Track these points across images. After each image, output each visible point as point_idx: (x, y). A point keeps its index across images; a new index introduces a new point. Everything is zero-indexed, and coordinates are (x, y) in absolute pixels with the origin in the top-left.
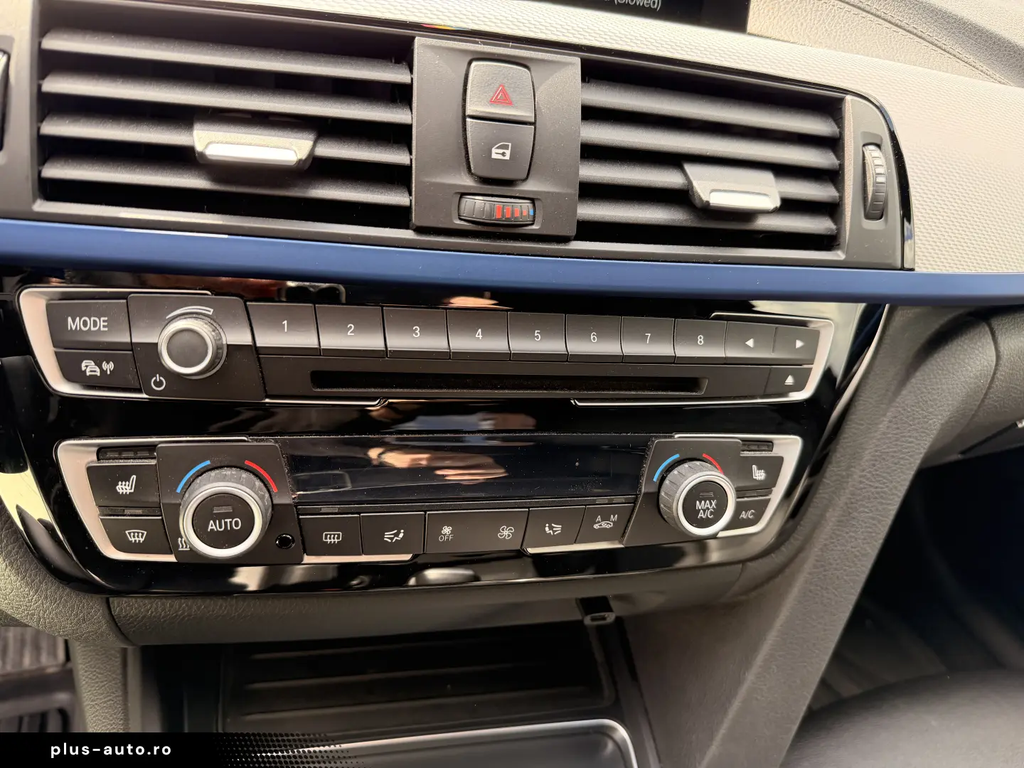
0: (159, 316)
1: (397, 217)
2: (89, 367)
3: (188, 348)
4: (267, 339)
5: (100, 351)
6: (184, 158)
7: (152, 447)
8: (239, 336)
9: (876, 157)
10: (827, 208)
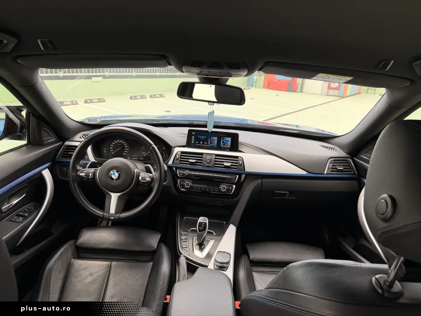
0: (185, 171)
1: (201, 165)
2: (181, 175)
3: (187, 173)
4: (192, 173)
5: (181, 173)
6: (188, 161)
7: (183, 180)
8: (190, 173)
9: (240, 161)
10: (237, 166)
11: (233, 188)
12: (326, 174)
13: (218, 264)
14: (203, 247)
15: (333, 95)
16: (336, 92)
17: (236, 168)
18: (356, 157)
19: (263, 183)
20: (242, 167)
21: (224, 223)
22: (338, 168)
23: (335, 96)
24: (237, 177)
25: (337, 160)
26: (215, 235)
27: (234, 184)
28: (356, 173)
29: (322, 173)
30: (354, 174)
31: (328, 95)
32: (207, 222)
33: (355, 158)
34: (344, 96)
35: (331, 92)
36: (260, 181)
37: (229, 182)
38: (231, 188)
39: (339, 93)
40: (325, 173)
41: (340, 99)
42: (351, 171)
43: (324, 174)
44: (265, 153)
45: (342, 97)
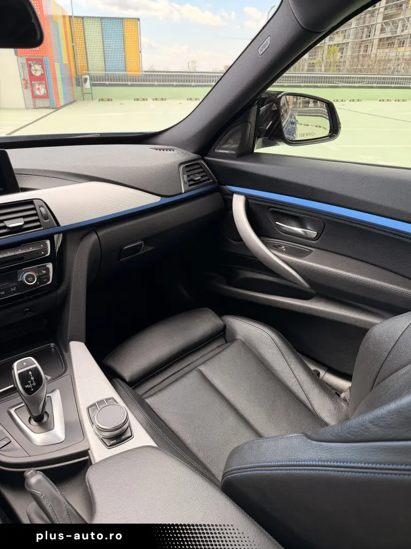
9: (42, 209)
10: (38, 220)
11: (47, 269)
12: (185, 193)
13: (107, 434)
14: (45, 418)
15: (43, 106)
16: (46, 102)
17: (39, 226)
18: (206, 155)
19: (101, 239)
20: (51, 220)
21: (52, 346)
22: (196, 179)
23: (47, 108)
24: (46, 244)
25: (189, 166)
26: (51, 380)
27: (47, 260)
28: (216, 181)
29: (180, 192)
30: (214, 182)
31: (37, 107)
32: (37, 365)
33: (207, 157)
34: (58, 106)
35: (39, 103)
36: (93, 238)
37: (37, 260)
38: (44, 272)
39: (50, 103)
40: (183, 192)
41: (55, 111)
42: (209, 180)
43: (181, 193)
44: (80, 181)
45: (56, 108)
